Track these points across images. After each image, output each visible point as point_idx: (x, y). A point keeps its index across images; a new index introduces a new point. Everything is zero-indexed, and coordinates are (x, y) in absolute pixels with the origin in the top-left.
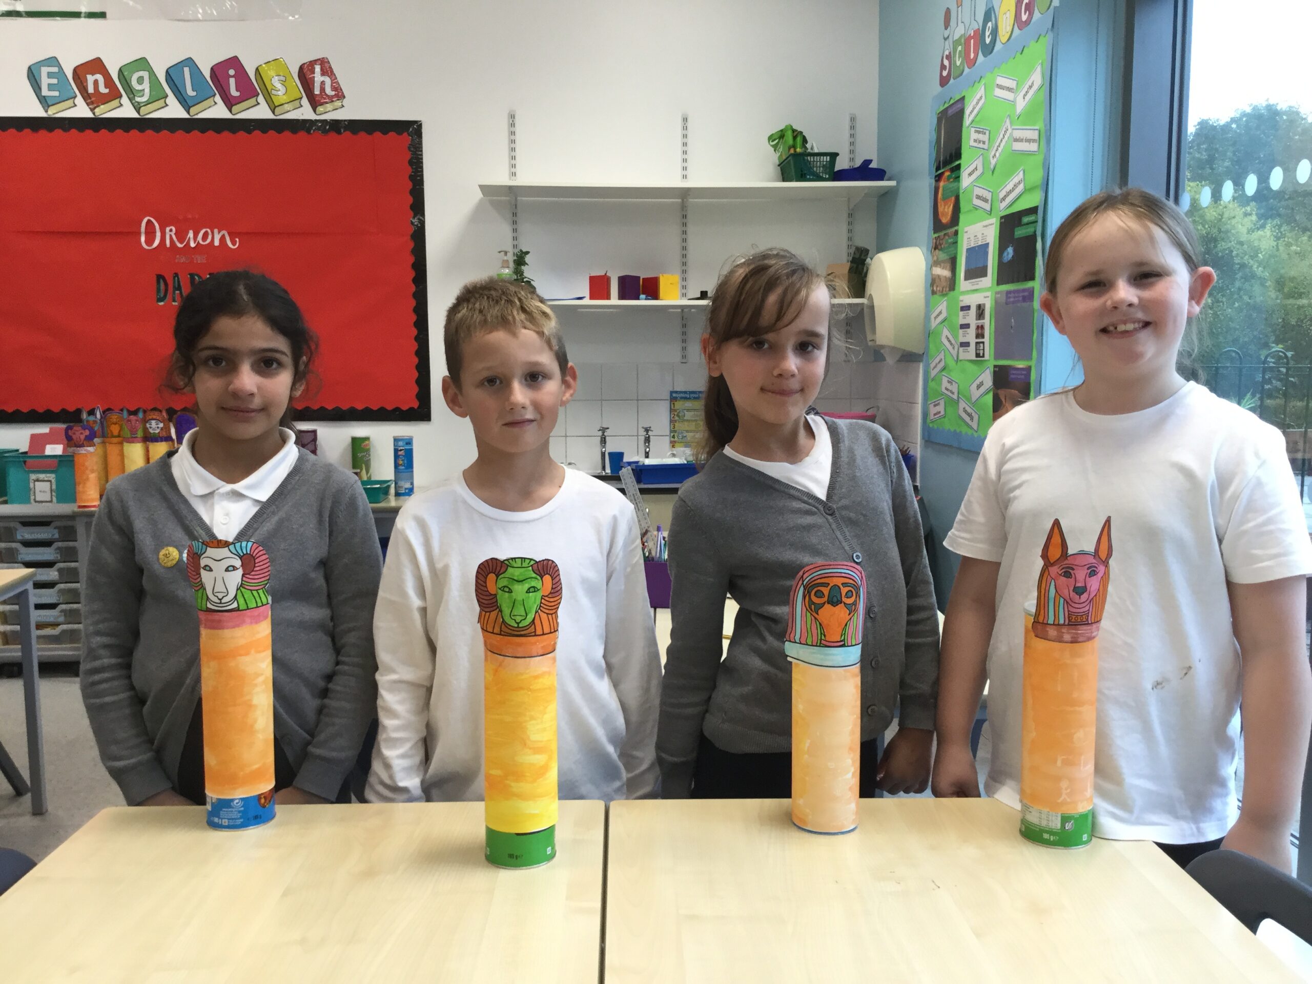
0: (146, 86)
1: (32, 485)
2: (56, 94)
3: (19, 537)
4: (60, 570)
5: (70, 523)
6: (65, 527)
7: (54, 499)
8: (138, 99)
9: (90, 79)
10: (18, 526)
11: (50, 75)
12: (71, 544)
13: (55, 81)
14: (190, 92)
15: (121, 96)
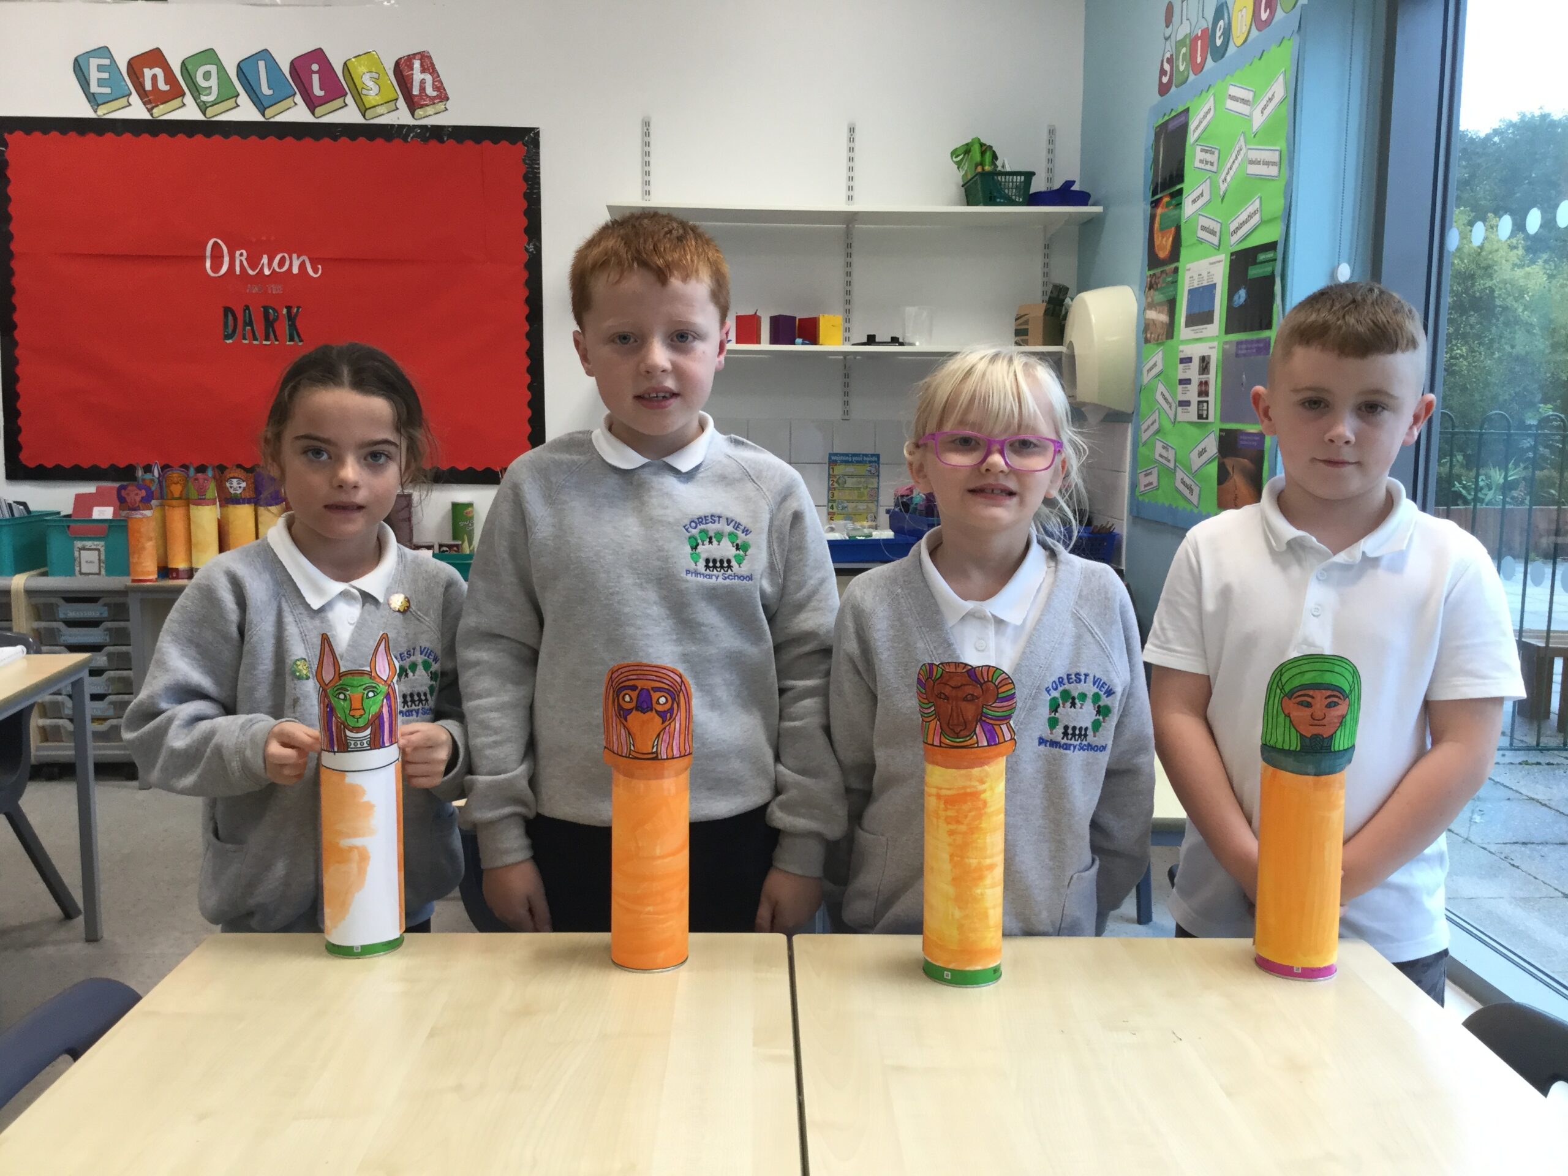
0: (213, 82)
1: (76, 554)
2: (107, 90)
3: (62, 616)
4: (110, 656)
5: (121, 600)
6: (116, 605)
7: (103, 572)
8: (204, 98)
9: (148, 73)
10: (62, 602)
11: (100, 68)
12: (122, 624)
13: (106, 75)
14: (266, 91)
15: (183, 94)
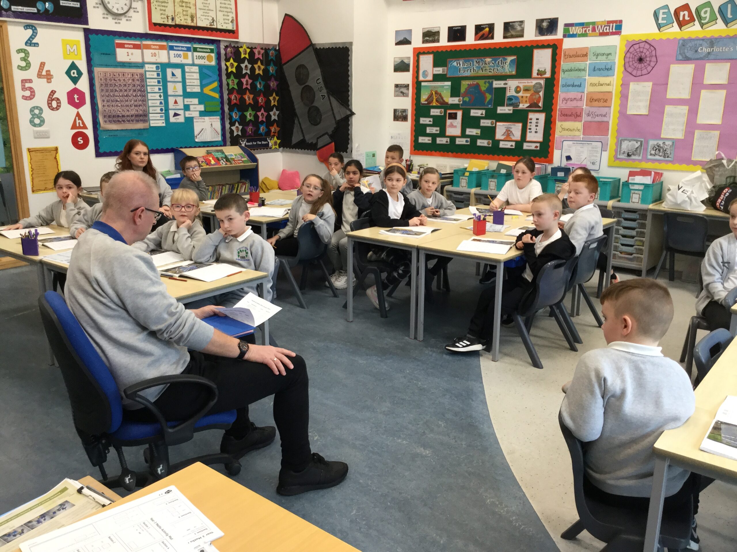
1: (631, 195)
4: (637, 232)
5: (644, 213)
7: (640, 202)
10: (623, 212)
